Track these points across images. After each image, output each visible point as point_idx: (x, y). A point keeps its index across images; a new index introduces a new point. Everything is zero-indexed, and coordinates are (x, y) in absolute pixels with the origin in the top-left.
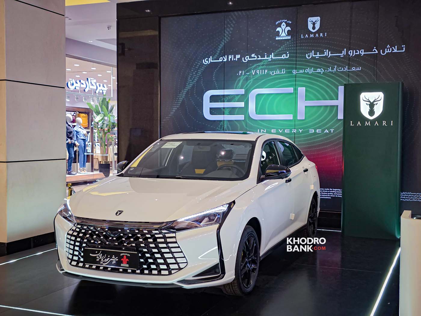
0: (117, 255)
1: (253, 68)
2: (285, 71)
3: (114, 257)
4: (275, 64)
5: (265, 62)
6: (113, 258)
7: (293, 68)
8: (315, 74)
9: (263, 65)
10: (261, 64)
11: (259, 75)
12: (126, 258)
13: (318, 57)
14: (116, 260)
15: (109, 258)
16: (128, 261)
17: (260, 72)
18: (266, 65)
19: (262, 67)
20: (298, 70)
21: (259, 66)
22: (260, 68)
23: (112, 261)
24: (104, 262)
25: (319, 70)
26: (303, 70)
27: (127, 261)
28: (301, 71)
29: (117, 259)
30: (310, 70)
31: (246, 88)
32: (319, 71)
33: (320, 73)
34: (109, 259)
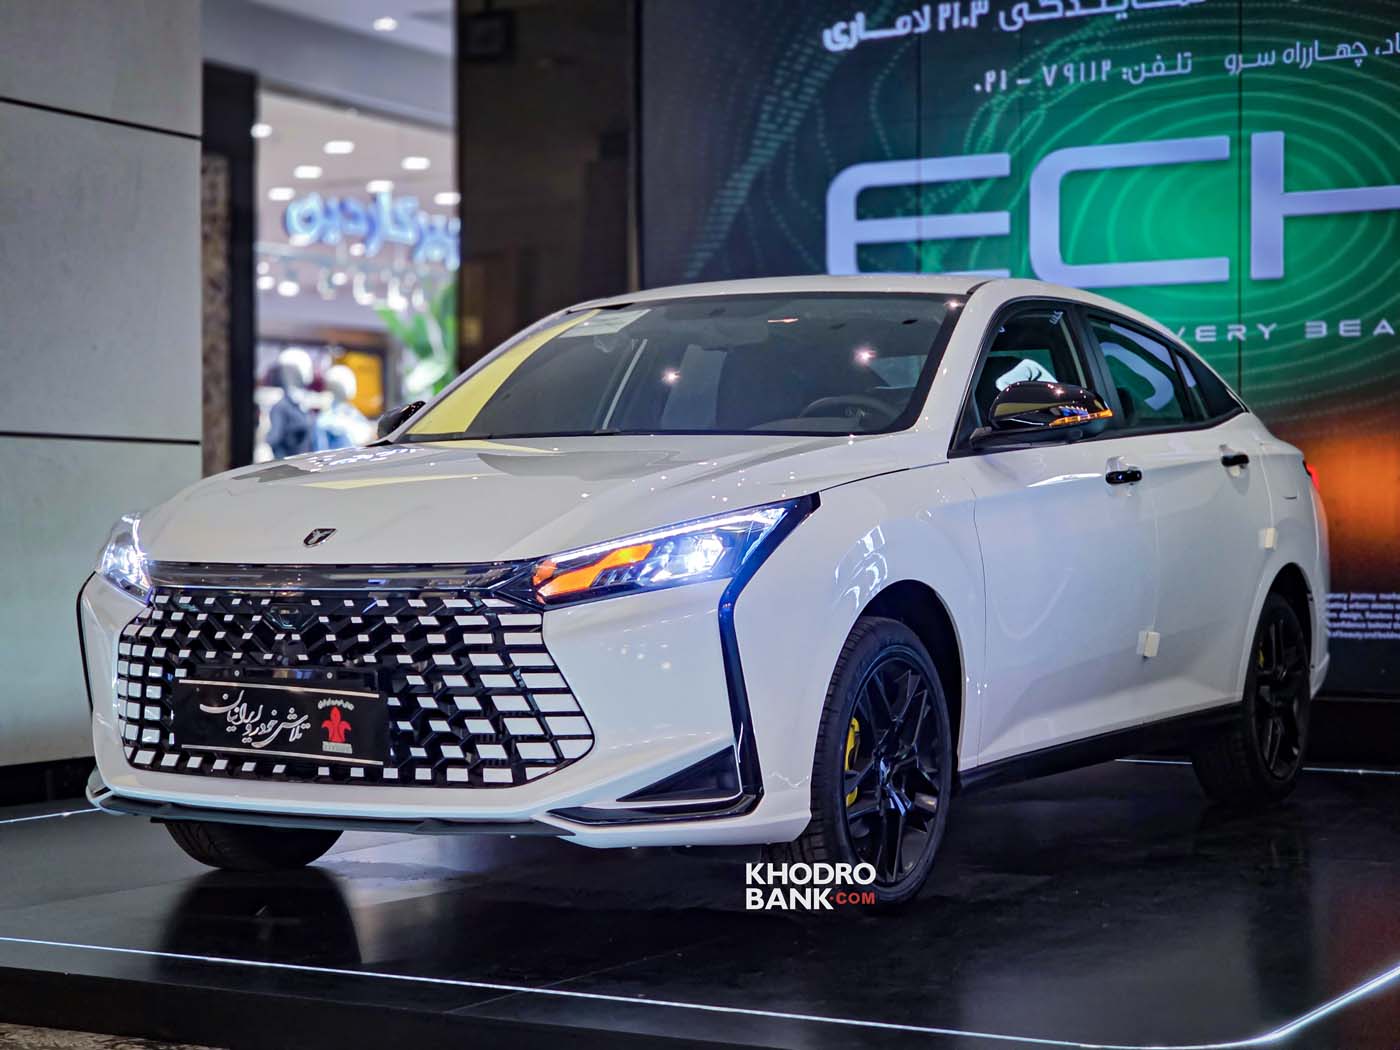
0: (304, 705)
1: (1045, 57)
2: (1190, 62)
3: (295, 716)
4: (1146, 34)
5: (1099, 28)
6: (289, 717)
7: (1226, 48)
8: (1329, 66)
9: (1090, 41)
10: (1084, 37)
11: (1075, 88)
12: (342, 720)
14: (303, 727)
15: (274, 718)
16: (350, 729)
17: (1077, 70)
18: (1106, 40)
19: (1087, 50)
20: (1251, 56)
21: (1074, 45)
22: (1076, 55)
23: (286, 733)
24: (256, 738)
25: (1345, 51)
26: (1273, 53)
27: (346, 730)
28: (1267, 60)
29: (305, 722)
30: (1305, 50)
31: (1018, 148)
32: (1344, 56)
33: (1350, 62)
34: (272, 723)
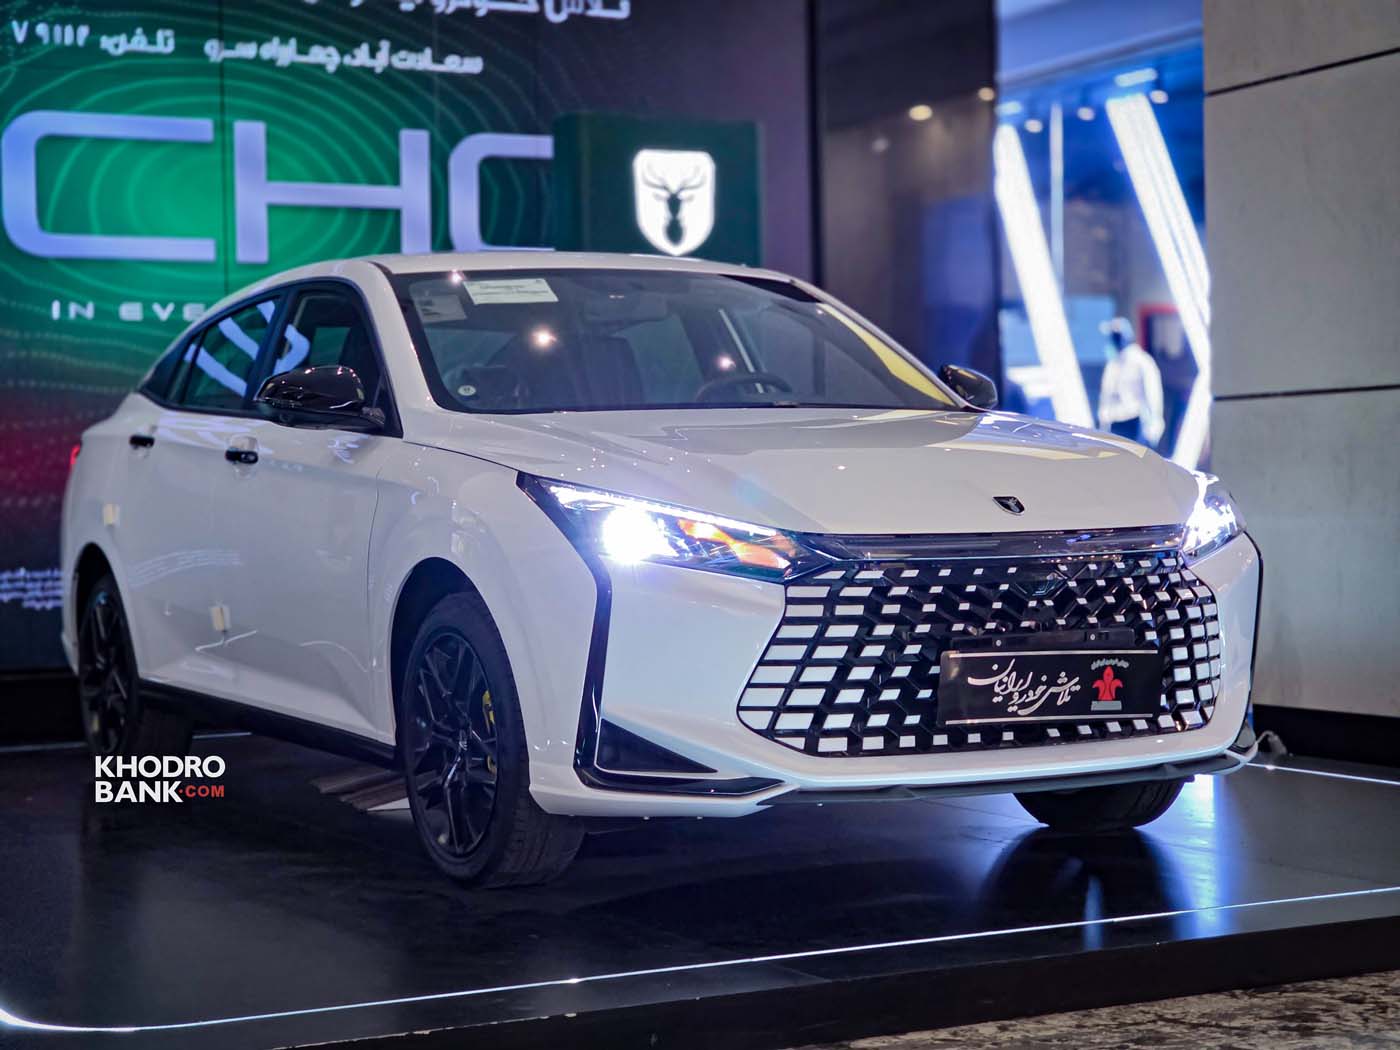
1: (14, 12)
3: (1065, 680)
6: (1059, 681)
11: (48, 49)
12: (1114, 678)
23: (1055, 696)
27: (1117, 688)
29: (1075, 685)
34: (1042, 688)
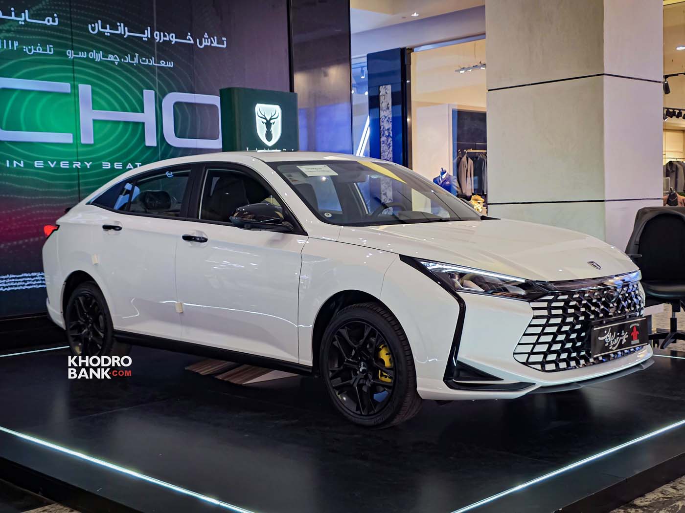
2: (52, 49)
4: (33, 33)
5: (12, 26)
7: (66, 47)
8: (107, 63)
13: (109, 34)
17: (2, 43)
18: (15, 32)
19: (7, 34)
20: (77, 52)
21: (1, 31)
22: (2, 35)
25: (111, 58)
26: (85, 53)
28: (83, 55)
30: (97, 54)
33: (113, 62)
